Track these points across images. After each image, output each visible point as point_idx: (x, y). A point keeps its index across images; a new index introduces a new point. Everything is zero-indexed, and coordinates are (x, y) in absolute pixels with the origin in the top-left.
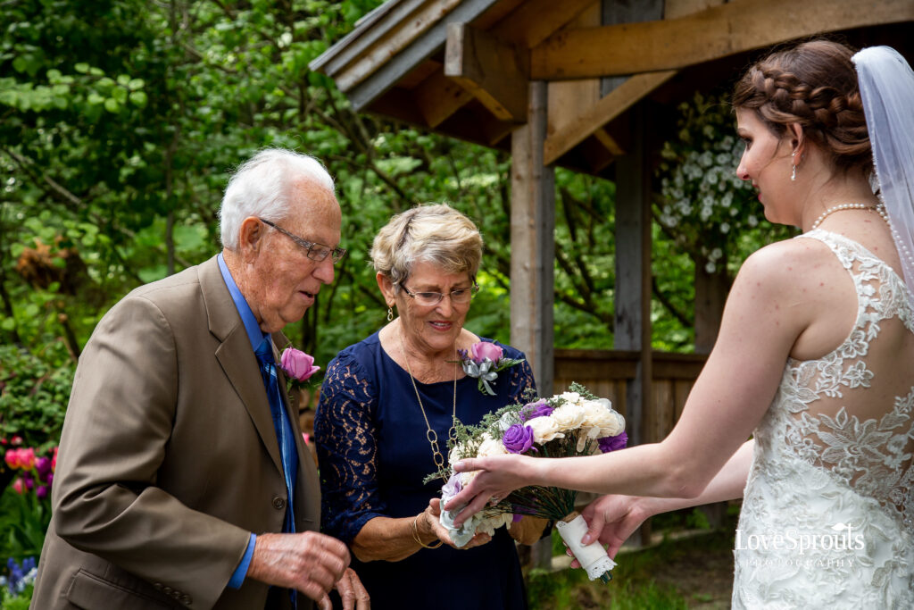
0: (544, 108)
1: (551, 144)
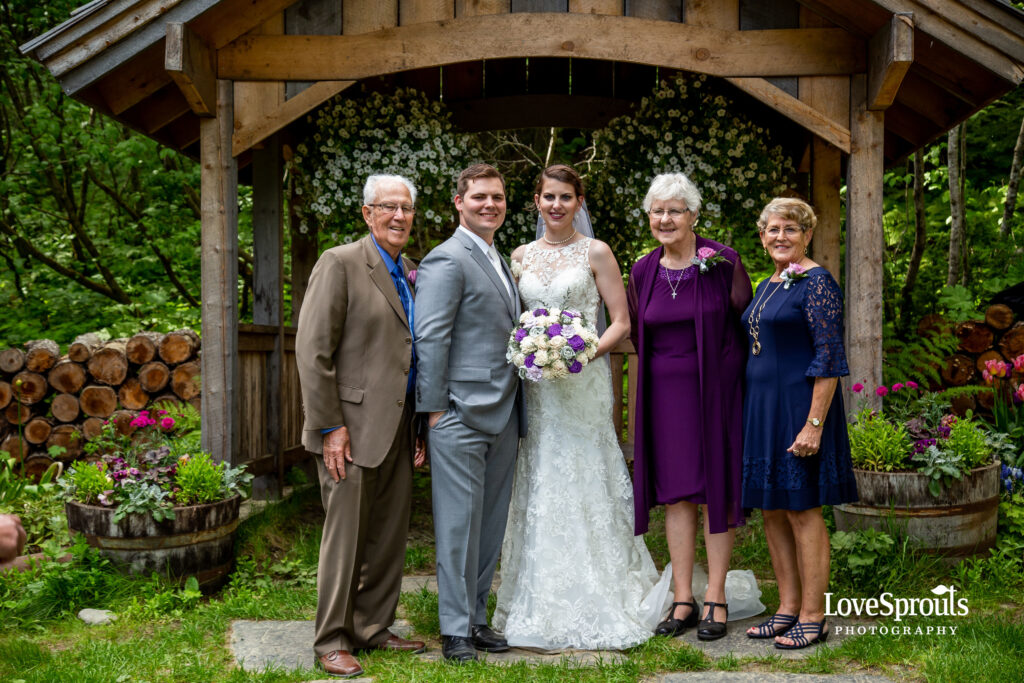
0: (231, 105)
1: (238, 138)
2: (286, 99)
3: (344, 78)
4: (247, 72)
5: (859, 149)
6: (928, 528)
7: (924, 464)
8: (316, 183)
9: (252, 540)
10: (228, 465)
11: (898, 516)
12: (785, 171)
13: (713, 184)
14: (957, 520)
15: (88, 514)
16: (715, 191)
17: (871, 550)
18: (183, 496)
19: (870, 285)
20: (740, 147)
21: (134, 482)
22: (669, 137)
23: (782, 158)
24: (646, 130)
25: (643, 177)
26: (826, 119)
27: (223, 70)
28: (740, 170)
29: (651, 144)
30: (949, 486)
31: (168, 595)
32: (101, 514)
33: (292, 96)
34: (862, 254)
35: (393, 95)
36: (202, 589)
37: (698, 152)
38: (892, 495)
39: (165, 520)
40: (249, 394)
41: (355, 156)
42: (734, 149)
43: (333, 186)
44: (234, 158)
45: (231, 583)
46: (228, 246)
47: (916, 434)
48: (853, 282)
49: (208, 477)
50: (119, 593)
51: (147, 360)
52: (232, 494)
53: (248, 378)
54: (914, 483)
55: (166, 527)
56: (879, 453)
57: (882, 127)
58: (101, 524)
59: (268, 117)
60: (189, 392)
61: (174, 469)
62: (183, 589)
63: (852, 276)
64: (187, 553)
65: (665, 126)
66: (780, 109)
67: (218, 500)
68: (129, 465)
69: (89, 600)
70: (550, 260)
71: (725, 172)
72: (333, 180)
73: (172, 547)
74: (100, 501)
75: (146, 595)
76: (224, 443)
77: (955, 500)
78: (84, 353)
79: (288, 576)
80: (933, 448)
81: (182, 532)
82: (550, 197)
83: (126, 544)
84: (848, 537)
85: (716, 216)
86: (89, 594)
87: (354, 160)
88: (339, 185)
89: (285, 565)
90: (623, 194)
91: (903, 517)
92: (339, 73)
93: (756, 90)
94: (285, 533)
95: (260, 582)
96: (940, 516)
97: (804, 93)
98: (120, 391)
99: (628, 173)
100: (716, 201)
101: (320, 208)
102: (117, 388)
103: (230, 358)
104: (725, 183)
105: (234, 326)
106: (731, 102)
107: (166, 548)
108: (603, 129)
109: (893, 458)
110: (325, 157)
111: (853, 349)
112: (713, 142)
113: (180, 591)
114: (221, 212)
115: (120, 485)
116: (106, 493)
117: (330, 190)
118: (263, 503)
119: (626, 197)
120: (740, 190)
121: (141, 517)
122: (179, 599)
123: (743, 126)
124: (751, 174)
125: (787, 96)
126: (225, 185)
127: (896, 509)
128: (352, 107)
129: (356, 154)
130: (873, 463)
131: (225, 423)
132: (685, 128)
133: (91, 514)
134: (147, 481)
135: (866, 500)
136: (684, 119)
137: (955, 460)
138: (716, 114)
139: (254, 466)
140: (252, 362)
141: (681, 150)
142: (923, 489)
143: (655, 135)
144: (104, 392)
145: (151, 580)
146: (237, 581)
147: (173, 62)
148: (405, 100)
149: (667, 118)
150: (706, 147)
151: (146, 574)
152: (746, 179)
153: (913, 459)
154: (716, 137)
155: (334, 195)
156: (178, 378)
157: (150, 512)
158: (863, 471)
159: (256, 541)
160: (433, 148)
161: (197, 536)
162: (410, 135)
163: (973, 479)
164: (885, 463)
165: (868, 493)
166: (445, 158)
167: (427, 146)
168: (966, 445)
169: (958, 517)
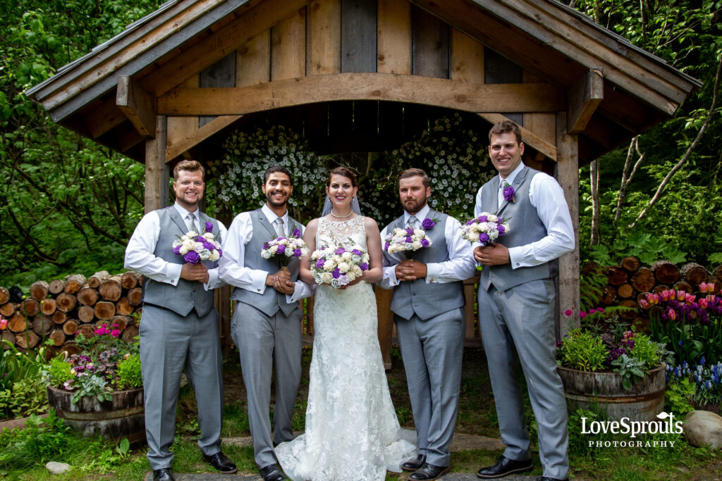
0: (165, 131)
2: (200, 127)
3: (234, 114)
4: (175, 110)
5: (562, 159)
7: (619, 367)
8: (221, 182)
11: (600, 402)
13: (470, 182)
14: (641, 405)
15: (57, 395)
16: (470, 186)
18: (121, 383)
21: (87, 374)
22: (443, 153)
26: (541, 140)
27: (160, 110)
28: (485, 174)
30: (636, 383)
32: (65, 396)
36: (131, 446)
37: (461, 163)
38: (597, 387)
39: (105, 401)
42: (483, 161)
43: (231, 184)
44: (167, 164)
47: (609, 345)
50: (74, 451)
51: (133, 287)
54: (612, 380)
55: (107, 405)
56: (587, 359)
57: (577, 145)
58: (65, 403)
62: (119, 446)
64: (122, 422)
71: (475, 175)
72: (231, 180)
73: (111, 419)
74: (64, 387)
75: (92, 452)
77: (640, 392)
78: (97, 282)
80: (624, 356)
81: (119, 408)
82: (336, 186)
83: (82, 416)
86: (56, 451)
87: (242, 168)
88: (234, 184)
91: (604, 403)
92: (232, 111)
96: (630, 402)
97: (526, 123)
98: (117, 305)
100: (470, 193)
101: (223, 197)
102: (115, 303)
107: (108, 419)
108: (399, 149)
109: (596, 362)
110: (227, 166)
111: (561, 286)
112: (470, 156)
114: (157, 198)
116: (69, 381)
117: (229, 186)
121: (90, 398)
126: (160, 180)
127: (600, 397)
130: (582, 365)
132: (451, 148)
133: (59, 396)
134: (98, 373)
135: (579, 390)
136: (451, 143)
137: (639, 364)
141: (450, 162)
142: (618, 384)
143: (433, 152)
144: (108, 305)
145: (96, 441)
147: (122, 100)
149: (440, 142)
150: (465, 160)
151: (94, 437)
153: (611, 363)
154: (471, 154)
155: (231, 189)
157: (96, 395)
158: (576, 371)
160: (289, 160)
161: (129, 411)
162: (276, 152)
163: (651, 377)
164: (590, 366)
165: (581, 386)
166: (298, 167)
167: (285, 159)
168: (645, 353)
169: (641, 403)
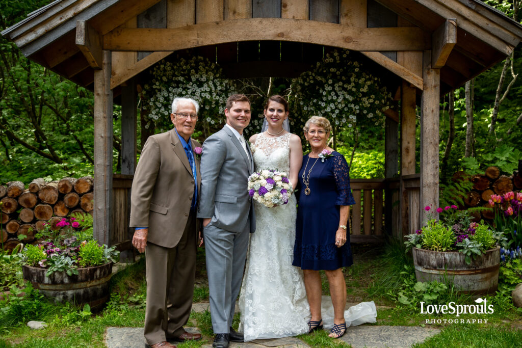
0: (110, 63)
1: (114, 80)
2: (138, 60)
3: (168, 50)
4: (118, 46)
5: (427, 88)
6: (464, 280)
7: (462, 248)
8: (151, 104)
9: (118, 284)
10: (107, 246)
11: (449, 274)
12: (388, 99)
13: (352, 106)
14: (479, 277)
15: (33, 271)
16: (354, 109)
17: (436, 292)
18: (83, 262)
19: (433, 157)
20: (366, 87)
21: (57, 255)
22: (330, 82)
23: (387, 93)
24: (319, 78)
25: (318, 102)
26: (411, 73)
27: (106, 46)
28: (366, 98)
29: (322, 85)
30: (475, 259)
31: (74, 314)
32: (40, 272)
33: (141, 59)
34: (429, 141)
35: (192, 59)
36: (92, 310)
37: (345, 89)
38: (446, 263)
39: (73, 275)
40: (118, 210)
41: (170, 90)
42: (364, 88)
43: (159, 105)
44: (111, 90)
45: (107, 307)
46: (108, 135)
47: (457, 232)
48: (424, 155)
49: (96, 253)
50: (48, 313)
51: (68, 192)
52: (108, 261)
53: (118, 201)
54: (457, 257)
55: (73, 279)
56: (439, 242)
57: (439, 77)
58: (40, 277)
59: (129, 70)
60: (89, 208)
61: (78, 248)
62: (82, 310)
63: (424, 152)
64: (84, 292)
65: (329, 76)
66: (388, 67)
67: (101, 265)
68: (55, 246)
69: (33, 316)
70: (270, 144)
71: (358, 99)
72: (160, 102)
73: (77, 289)
74: (39, 265)
75: (63, 313)
76: (105, 235)
77: (478, 266)
78: (36, 188)
79: (137, 303)
80: (467, 240)
81: (82, 281)
82: (272, 110)
83: (53, 287)
84: (423, 285)
85: (354, 122)
86: (33, 313)
87: (169, 92)
88: (162, 105)
89: (135, 297)
90: (307, 110)
91: (451, 275)
92: (165, 48)
93: (376, 58)
94: (136, 280)
95: (122, 307)
96: (470, 274)
97: (399, 59)
98: (55, 207)
99: (310, 100)
100: (354, 114)
101: (153, 116)
102: (53, 206)
103: (109, 191)
104: (359, 105)
105: (110, 175)
106: (361, 65)
107: (73, 289)
108: (298, 78)
109: (446, 245)
110: (156, 91)
111: (424, 189)
112: (353, 84)
113: (80, 311)
114: (104, 117)
115: (50, 257)
116: (43, 261)
117: (158, 107)
118: (125, 264)
119: (309, 111)
120: (366, 108)
121: (61, 273)
122: (80, 316)
123: (368, 77)
124: (371, 101)
125: (391, 61)
126: (107, 104)
127: (448, 271)
128: (170, 66)
129: (170, 89)
130: (436, 247)
131: (106, 225)
132: (338, 77)
133: (35, 272)
134: (65, 254)
135: (432, 266)
136: (338, 73)
137: (478, 246)
138: (354, 70)
139: (121, 246)
140: (120, 194)
141: (337, 88)
142: (462, 261)
143: (324, 81)
144: (46, 207)
145: (65, 306)
146: (111, 306)
147: (80, 40)
148: (197, 63)
149: (330, 72)
150: (349, 87)
151: (63, 302)
152: (369, 103)
153: (457, 245)
154: (354, 82)
155: (160, 110)
156: (84, 201)
157: (66, 271)
158: (431, 251)
159: (121, 285)
160: (209, 86)
161: (90, 283)
162: (197, 80)
163: (487, 255)
164: (442, 247)
165: (434, 262)
166: (215, 91)
167: (205, 85)
168: (483, 238)
169: (479, 275)
